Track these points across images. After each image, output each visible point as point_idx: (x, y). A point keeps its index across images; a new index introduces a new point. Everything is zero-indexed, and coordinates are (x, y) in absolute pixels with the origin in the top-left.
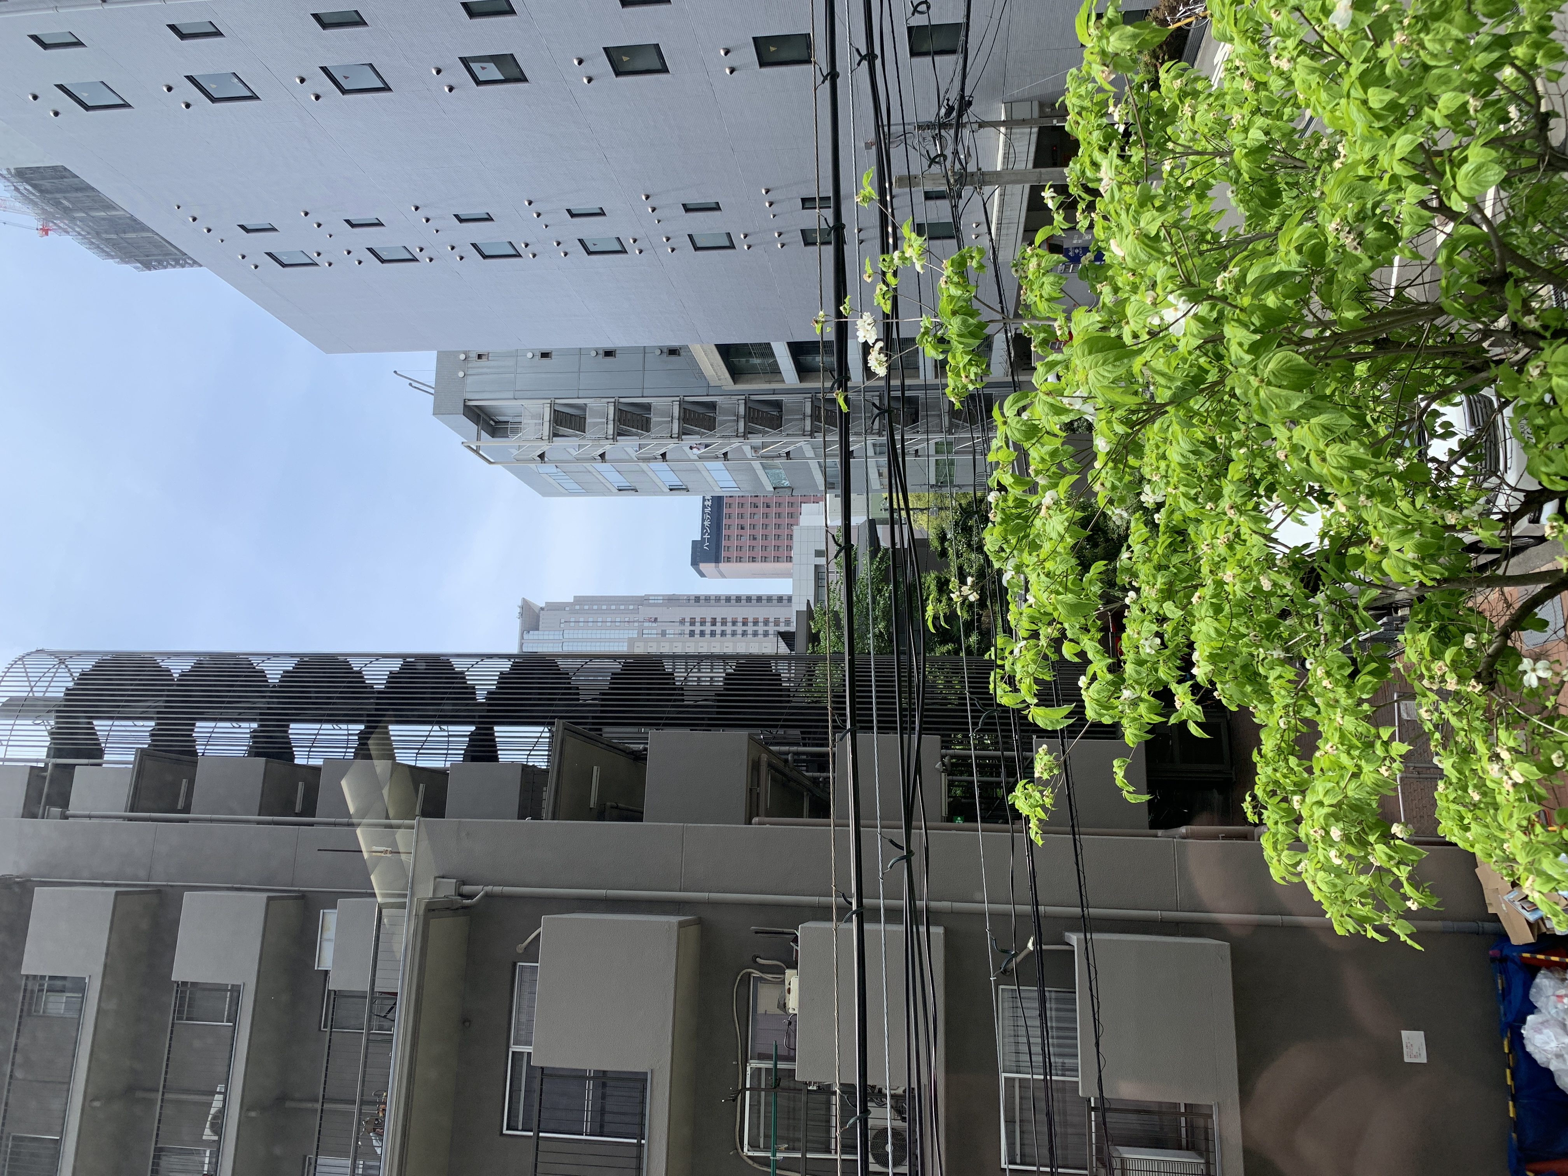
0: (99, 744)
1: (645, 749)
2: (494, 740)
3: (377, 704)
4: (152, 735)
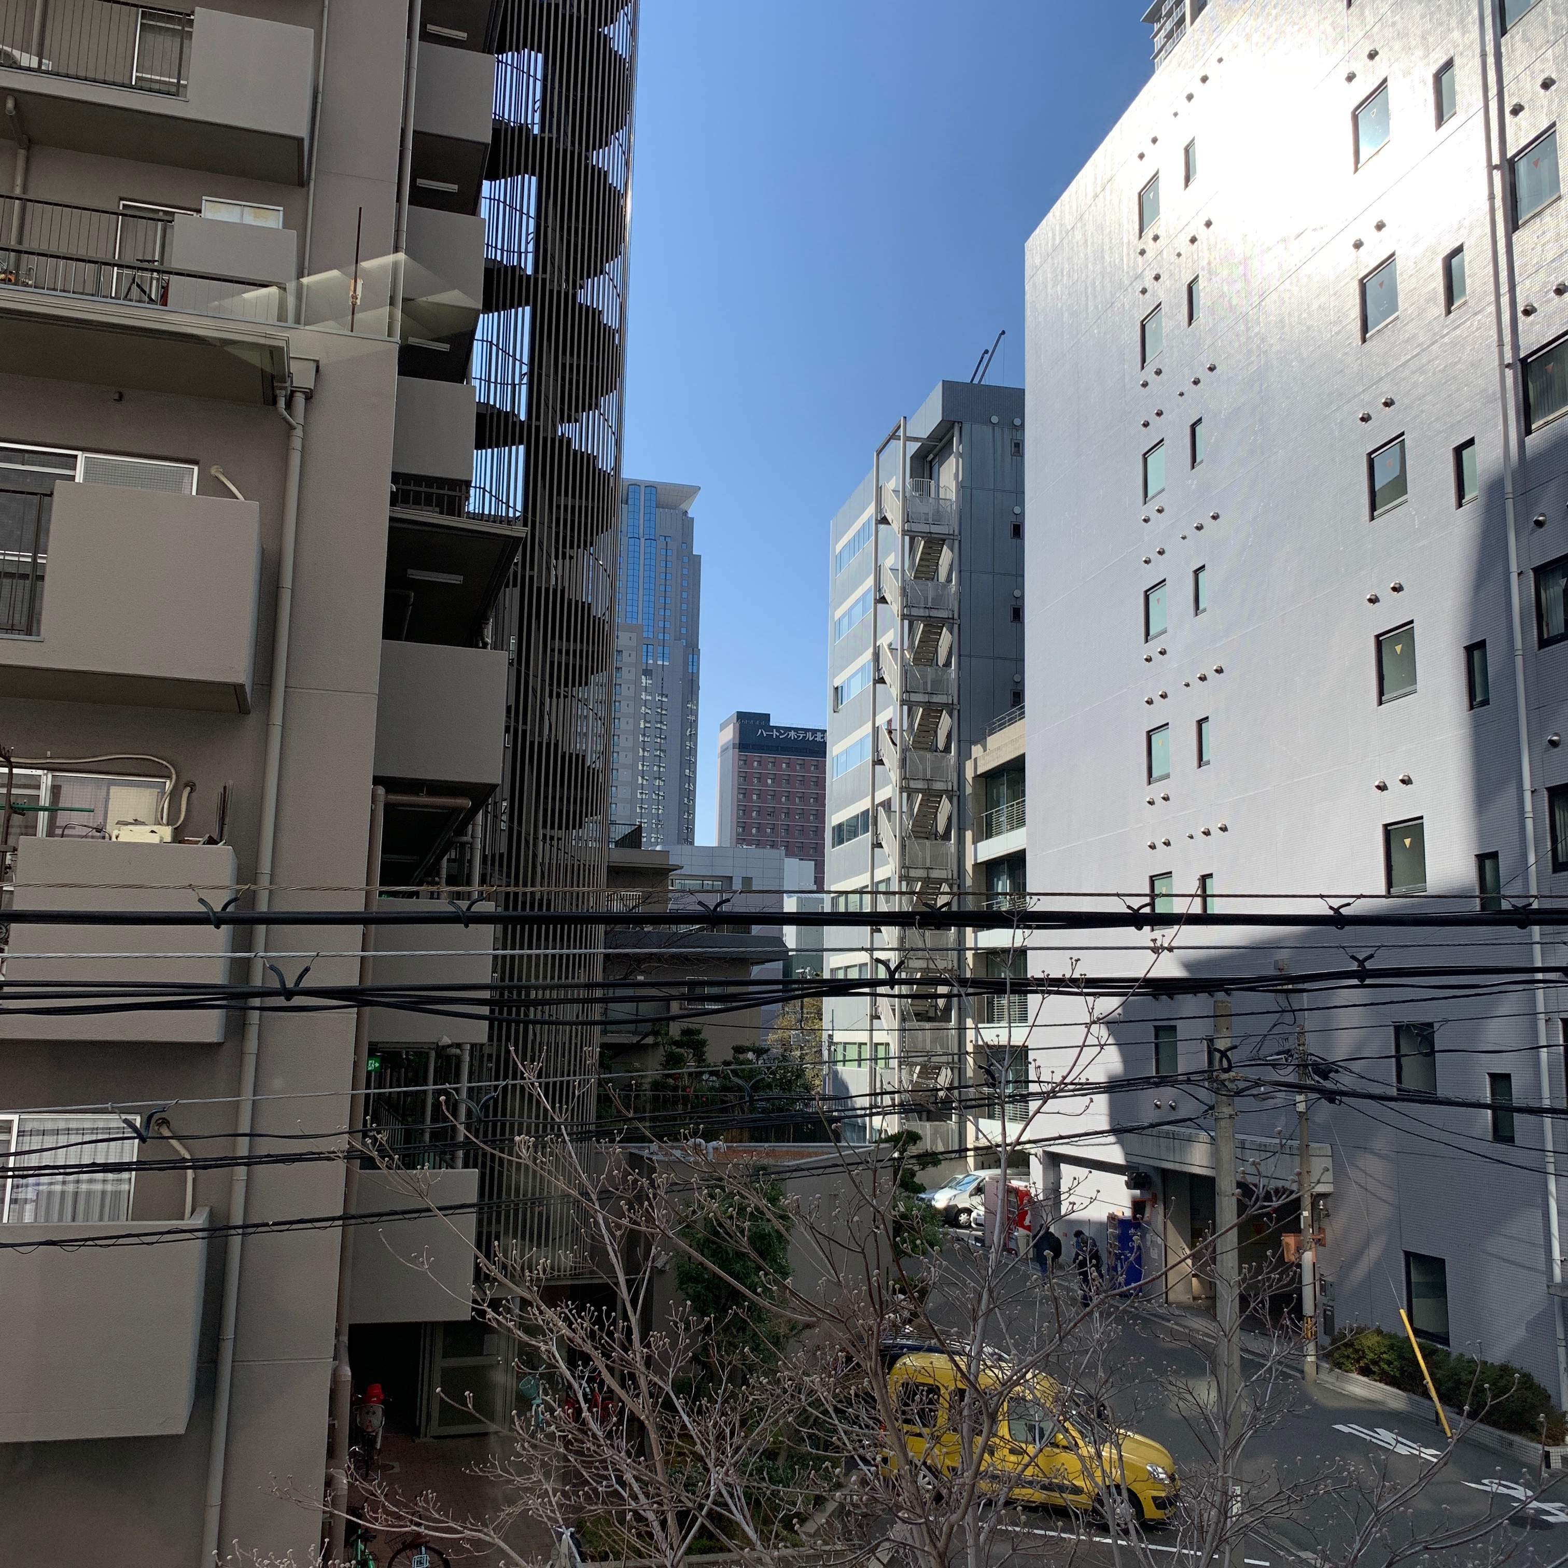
1: (484, 646)
2: (505, 444)
3: (559, 293)
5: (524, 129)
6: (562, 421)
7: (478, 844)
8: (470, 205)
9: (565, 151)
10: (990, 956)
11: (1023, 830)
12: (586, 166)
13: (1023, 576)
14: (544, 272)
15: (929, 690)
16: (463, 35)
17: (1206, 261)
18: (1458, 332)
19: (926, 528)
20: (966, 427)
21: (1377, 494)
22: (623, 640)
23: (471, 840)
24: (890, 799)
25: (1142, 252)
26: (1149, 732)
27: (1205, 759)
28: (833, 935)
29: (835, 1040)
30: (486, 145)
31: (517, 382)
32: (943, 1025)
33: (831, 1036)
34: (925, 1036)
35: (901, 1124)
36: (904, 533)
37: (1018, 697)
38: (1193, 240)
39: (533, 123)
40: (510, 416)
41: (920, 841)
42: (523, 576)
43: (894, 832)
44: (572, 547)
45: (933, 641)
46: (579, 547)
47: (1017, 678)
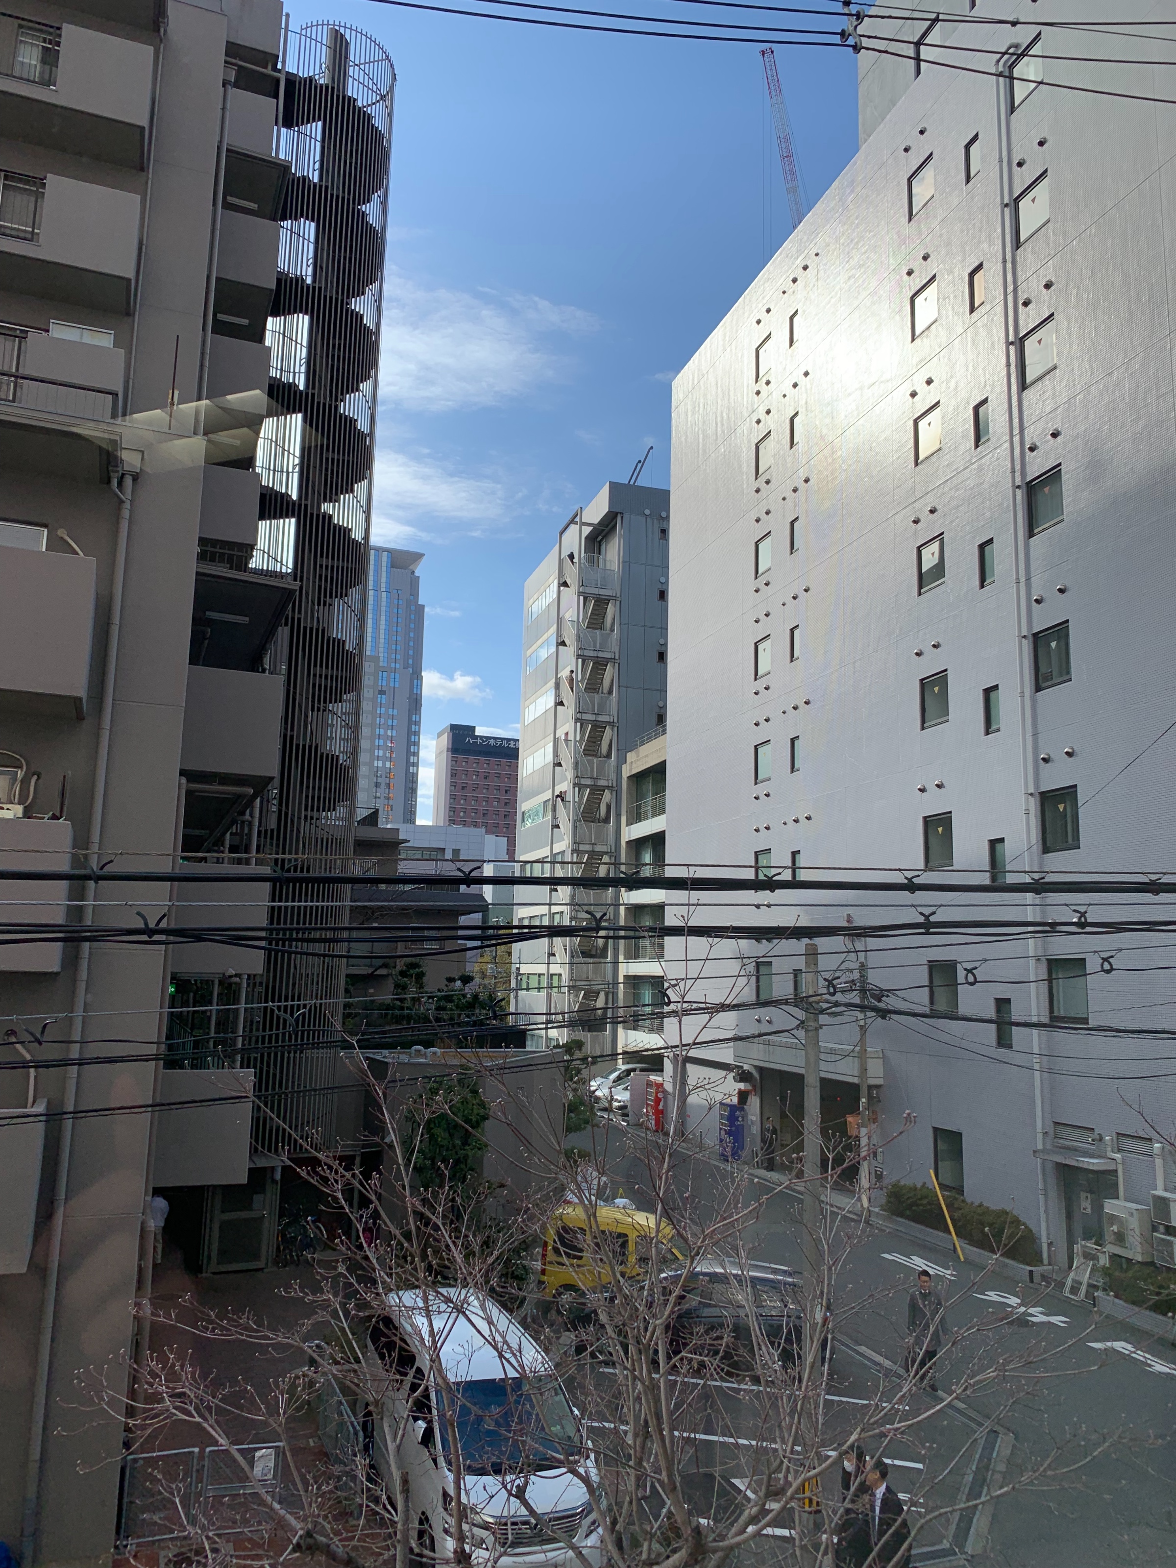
0: (297, 125)
1: (264, 671)
2: (281, 517)
3: (324, 404)
4: (304, 178)
5: (299, 280)
6: (325, 501)
7: (257, 823)
8: (258, 336)
9: (331, 298)
10: (637, 910)
11: (664, 816)
12: (347, 310)
13: (667, 629)
14: (313, 388)
15: (596, 711)
16: (254, 206)
17: (804, 401)
18: (983, 460)
19: (596, 591)
20: (626, 516)
21: (924, 576)
22: (368, 667)
23: (250, 818)
24: (566, 791)
25: (758, 393)
26: (756, 746)
27: (796, 766)
28: (521, 892)
29: (521, 972)
30: (271, 290)
32: (602, 960)
33: (518, 969)
34: (588, 968)
35: (569, 1035)
36: (580, 594)
37: (661, 719)
38: (795, 385)
39: (306, 276)
40: (285, 497)
41: (588, 823)
42: (293, 619)
43: (569, 817)
44: (331, 597)
45: (600, 674)
46: (336, 597)
47: (661, 704)
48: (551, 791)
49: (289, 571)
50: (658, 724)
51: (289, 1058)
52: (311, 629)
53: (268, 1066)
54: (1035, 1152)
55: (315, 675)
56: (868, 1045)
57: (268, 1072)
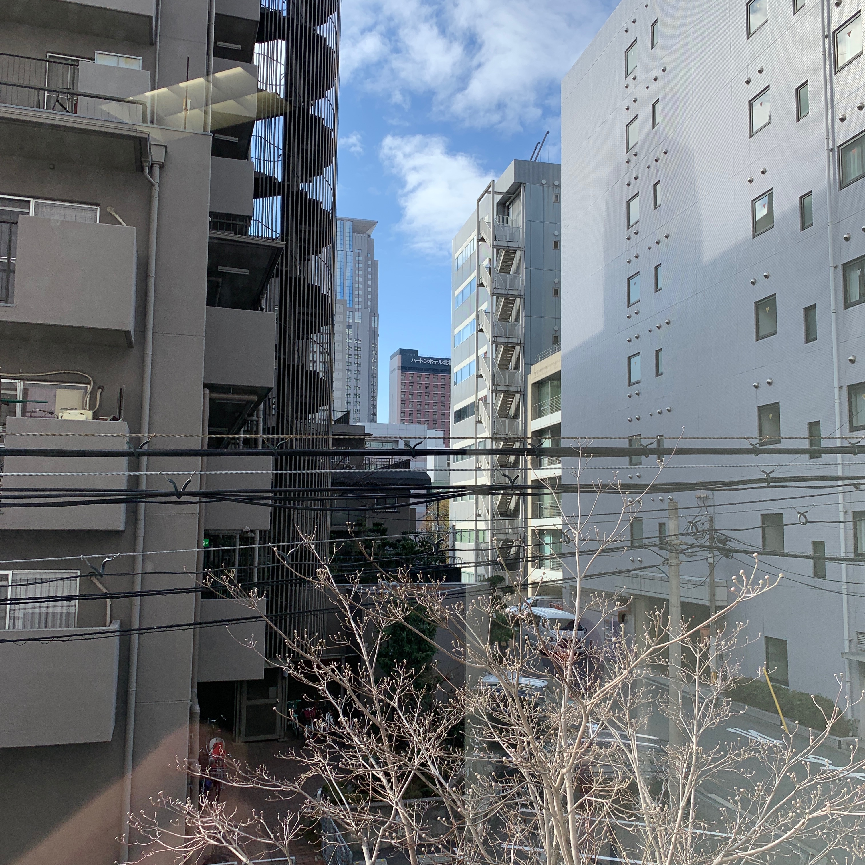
1: (262, 310)
2: (270, 195)
3: (299, 108)
5: (277, 13)
6: (302, 182)
7: (261, 422)
8: (249, 57)
9: (301, 26)
10: (541, 481)
11: (560, 412)
12: (314, 35)
13: (560, 271)
14: (291, 97)
15: (507, 335)
17: (663, 91)
18: (804, 131)
19: (506, 244)
20: (528, 186)
21: (757, 222)
22: (338, 308)
23: (257, 419)
24: (485, 397)
25: (627, 86)
26: (629, 357)
27: (660, 372)
29: (456, 528)
30: (257, 22)
31: (276, 160)
32: (516, 518)
33: (454, 526)
34: (506, 525)
35: (492, 571)
36: (494, 246)
37: (556, 339)
38: (656, 79)
39: (283, 10)
40: (271, 179)
41: (503, 419)
42: (282, 271)
43: (488, 414)
44: (309, 254)
45: (510, 307)
46: (313, 254)
47: (556, 328)
48: (475, 395)
49: (278, 235)
50: (554, 344)
51: (291, 590)
52: (295, 278)
53: (277, 596)
54: (842, 654)
55: (299, 313)
56: (715, 577)
57: (277, 601)
